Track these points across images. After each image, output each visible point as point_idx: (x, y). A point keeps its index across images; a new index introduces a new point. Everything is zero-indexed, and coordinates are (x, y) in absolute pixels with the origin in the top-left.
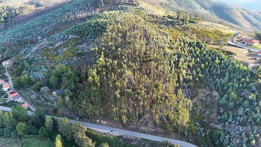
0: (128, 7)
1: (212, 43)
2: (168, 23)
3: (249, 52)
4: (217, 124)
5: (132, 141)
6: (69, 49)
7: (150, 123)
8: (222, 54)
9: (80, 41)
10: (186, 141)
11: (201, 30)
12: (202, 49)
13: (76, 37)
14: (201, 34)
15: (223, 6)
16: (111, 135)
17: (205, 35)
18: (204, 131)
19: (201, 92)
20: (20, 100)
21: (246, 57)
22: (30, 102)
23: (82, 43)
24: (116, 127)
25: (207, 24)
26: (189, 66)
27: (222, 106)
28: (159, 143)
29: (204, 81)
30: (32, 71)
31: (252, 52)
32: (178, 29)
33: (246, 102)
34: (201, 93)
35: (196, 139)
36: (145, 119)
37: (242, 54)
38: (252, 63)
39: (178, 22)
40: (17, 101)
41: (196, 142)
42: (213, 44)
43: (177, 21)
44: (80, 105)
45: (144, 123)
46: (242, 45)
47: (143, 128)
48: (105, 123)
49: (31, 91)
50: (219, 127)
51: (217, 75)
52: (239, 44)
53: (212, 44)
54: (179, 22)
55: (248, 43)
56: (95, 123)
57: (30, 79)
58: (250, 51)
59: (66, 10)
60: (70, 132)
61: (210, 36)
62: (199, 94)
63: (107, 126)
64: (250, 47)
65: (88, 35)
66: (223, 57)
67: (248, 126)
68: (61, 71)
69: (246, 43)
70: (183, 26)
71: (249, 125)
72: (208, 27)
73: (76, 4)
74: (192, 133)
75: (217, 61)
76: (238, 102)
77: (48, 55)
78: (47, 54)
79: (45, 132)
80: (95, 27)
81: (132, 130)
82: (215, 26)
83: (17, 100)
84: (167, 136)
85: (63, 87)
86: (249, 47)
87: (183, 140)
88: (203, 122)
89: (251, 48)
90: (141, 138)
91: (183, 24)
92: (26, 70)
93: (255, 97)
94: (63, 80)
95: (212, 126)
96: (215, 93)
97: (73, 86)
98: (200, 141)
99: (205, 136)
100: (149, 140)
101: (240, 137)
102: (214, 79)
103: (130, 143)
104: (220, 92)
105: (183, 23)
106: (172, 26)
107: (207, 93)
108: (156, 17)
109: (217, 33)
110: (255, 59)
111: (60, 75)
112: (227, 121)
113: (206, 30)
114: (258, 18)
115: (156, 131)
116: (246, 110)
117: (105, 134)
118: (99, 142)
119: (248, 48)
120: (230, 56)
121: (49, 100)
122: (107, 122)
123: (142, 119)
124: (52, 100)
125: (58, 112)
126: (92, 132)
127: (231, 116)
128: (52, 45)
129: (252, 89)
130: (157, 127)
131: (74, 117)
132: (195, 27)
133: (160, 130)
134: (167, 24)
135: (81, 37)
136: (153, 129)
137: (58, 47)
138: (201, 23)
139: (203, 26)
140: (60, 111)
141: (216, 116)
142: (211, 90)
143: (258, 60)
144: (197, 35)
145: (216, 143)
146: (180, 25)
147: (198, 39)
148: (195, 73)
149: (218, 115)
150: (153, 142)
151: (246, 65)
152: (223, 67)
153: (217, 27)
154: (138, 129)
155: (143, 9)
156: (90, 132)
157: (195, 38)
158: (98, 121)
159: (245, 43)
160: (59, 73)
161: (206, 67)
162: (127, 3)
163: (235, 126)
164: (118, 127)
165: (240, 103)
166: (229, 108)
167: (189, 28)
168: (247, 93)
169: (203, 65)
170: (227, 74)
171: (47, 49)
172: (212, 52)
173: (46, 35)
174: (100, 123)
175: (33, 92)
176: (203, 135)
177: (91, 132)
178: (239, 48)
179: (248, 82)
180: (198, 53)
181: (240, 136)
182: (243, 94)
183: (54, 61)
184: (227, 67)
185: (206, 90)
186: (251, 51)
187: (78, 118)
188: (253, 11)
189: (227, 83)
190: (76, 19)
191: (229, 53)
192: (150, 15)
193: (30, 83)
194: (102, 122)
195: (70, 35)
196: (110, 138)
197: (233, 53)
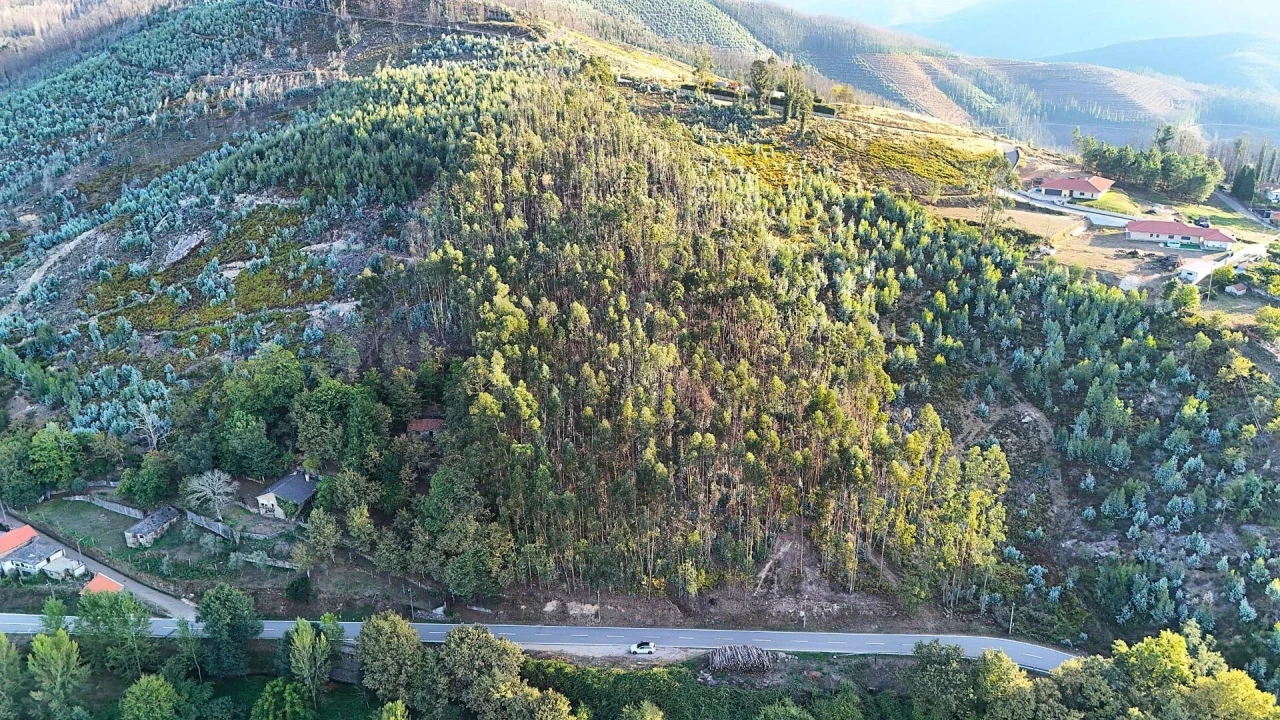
0: (494, 42)
1: (936, 198)
2: (716, 118)
3: (1089, 229)
4: (1092, 541)
5: (760, 670)
6: (263, 266)
7: (810, 578)
8: (1001, 241)
9: (314, 223)
10: (991, 634)
11: (869, 143)
12: (910, 226)
13: (284, 203)
14: (876, 160)
15: (849, 36)
16: (645, 660)
17: (894, 165)
18: (1052, 579)
19: (968, 413)
20: (59, 563)
21: (1089, 249)
22: (126, 568)
23: (327, 230)
24: (649, 621)
25: (884, 118)
26: (881, 307)
27: (1082, 461)
28: (880, 661)
29: (964, 368)
30: (74, 404)
31: (1100, 228)
32: (769, 142)
33: (1179, 434)
34: (968, 417)
35: (1030, 618)
36: (778, 564)
37: (1068, 238)
38: (1130, 273)
39: (757, 113)
40: (42, 571)
41: (1034, 629)
42: (942, 204)
43: (754, 109)
44: (444, 541)
45: (779, 582)
46: (1053, 203)
47: (786, 606)
48: (590, 609)
49: (106, 505)
50: (1104, 548)
51: (1013, 333)
52: (1040, 199)
53: (935, 202)
54: (764, 113)
55: (1071, 192)
56: (536, 618)
57: (84, 446)
58: (1091, 226)
59: (140, 65)
60: (444, 680)
61: (917, 169)
62: (964, 422)
63: (604, 624)
64: (1087, 209)
65: (351, 188)
66: (1009, 257)
67: (1220, 531)
68: (278, 381)
69: (1066, 192)
70: (786, 128)
71: (1225, 525)
72: (893, 130)
73: (194, 31)
74: (1004, 596)
75: (993, 275)
76: (1143, 438)
77: (140, 305)
78: (128, 300)
79: (293, 705)
80: (381, 147)
81: (734, 622)
82: (918, 126)
83: (43, 564)
84: (903, 625)
85: (308, 464)
86: (1082, 206)
87: (976, 632)
88: (1029, 540)
89: (1091, 210)
90: (792, 653)
91: (784, 121)
92: (32, 399)
93: (1205, 410)
94: (301, 425)
95: (1071, 551)
96: (1030, 414)
97: (375, 454)
98: (1052, 624)
99: (1063, 597)
100: (833, 654)
101: (1211, 579)
102: (1005, 355)
103: (753, 686)
104: (1049, 403)
105: (786, 113)
106: (742, 131)
107: (995, 418)
108: (652, 89)
109: (938, 152)
110: (1134, 255)
111: (278, 401)
112: (1130, 521)
113: (890, 143)
114: (991, 89)
115: (848, 608)
116: (1186, 466)
117: (616, 661)
118: (604, 703)
119: (1084, 214)
120: (1032, 248)
121: (242, 538)
122: (602, 605)
123: (768, 566)
124: (261, 537)
125: (321, 596)
126: (548, 666)
127: (1139, 499)
128: (140, 251)
129: (1180, 379)
130: (846, 590)
131: (416, 604)
132: (842, 132)
133: (864, 604)
134: (717, 120)
135: (313, 203)
136: (832, 602)
137: (184, 258)
138: (857, 114)
139: (875, 128)
140: (327, 587)
141: (1069, 509)
142: (1006, 400)
143: (1147, 259)
144: (862, 168)
145: (1120, 620)
146: (772, 122)
147: (869, 183)
148: (921, 335)
149: (1076, 504)
150: (854, 662)
151: (1111, 280)
152: (1022, 298)
153: (927, 127)
154: (761, 612)
155: (571, 51)
156: (539, 664)
157: (855, 179)
158: (550, 607)
159: (1059, 193)
160: (268, 392)
161: (954, 304)
162: (480, 22)
163: (1168, 539)
164: (660, 622)
165: (1150, 440)
166: (1114, 465)
167: (820, 139)
168: (1164, 398)
169: (941, 297)
170: (1051, 326)
171: (118, 277)
172: (954, 238)
173: (67, 202)
174: (562, 617)
175: (125, 511)
176: (1055, 593)
177: (545, 663)
178: (1047, 216)
179: (1152, 349)
180: (897, 244)
181: (1208, 575)
182: (1151, 404)
183: (195, 337)
184: (1038, 296)
185: (987, 404)
186: (1095, 222)
187: (440, 610)
188: (964, 57)
189: (1066, 364)
190: (229, 108)
191: (1025, 239)
192: (619, 80)
193: (91, 464)
194: (575, 608)
195: (239, 193)
196: (655, 678)
197: (1039, 238)
